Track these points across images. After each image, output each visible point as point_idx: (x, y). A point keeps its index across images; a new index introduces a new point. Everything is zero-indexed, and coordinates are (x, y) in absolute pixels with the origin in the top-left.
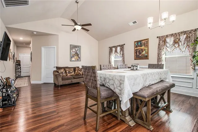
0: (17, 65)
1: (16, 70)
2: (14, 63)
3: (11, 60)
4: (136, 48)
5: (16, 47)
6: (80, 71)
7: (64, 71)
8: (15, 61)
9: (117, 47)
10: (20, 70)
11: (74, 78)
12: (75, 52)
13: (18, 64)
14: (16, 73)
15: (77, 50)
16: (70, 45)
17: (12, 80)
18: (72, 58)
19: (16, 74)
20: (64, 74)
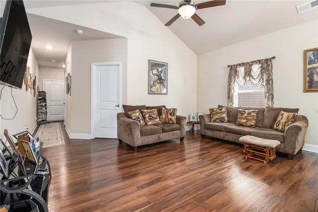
0: (39, 99)
1: (37, 110)
2: (34, 96)
3: (29, 90)
4: (309, 64)
5: (37, 67)
6: (171, 114)
7: (141, 115)
8: (37, 94)
9: (251, 65)
10: (46, 109)
11: (164, 131)
12: (157, 76)
13: (42, 98)
14: (37, 115)
15: (161, 72)
16: (149, 60)
17: (35, 141)
18: (151, 87)
19: (37, 117)
20: (141, 122)
